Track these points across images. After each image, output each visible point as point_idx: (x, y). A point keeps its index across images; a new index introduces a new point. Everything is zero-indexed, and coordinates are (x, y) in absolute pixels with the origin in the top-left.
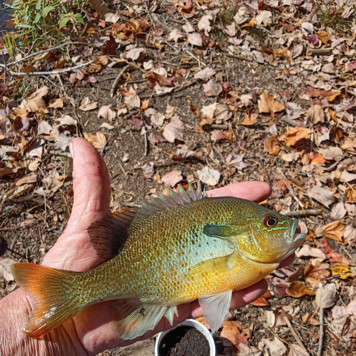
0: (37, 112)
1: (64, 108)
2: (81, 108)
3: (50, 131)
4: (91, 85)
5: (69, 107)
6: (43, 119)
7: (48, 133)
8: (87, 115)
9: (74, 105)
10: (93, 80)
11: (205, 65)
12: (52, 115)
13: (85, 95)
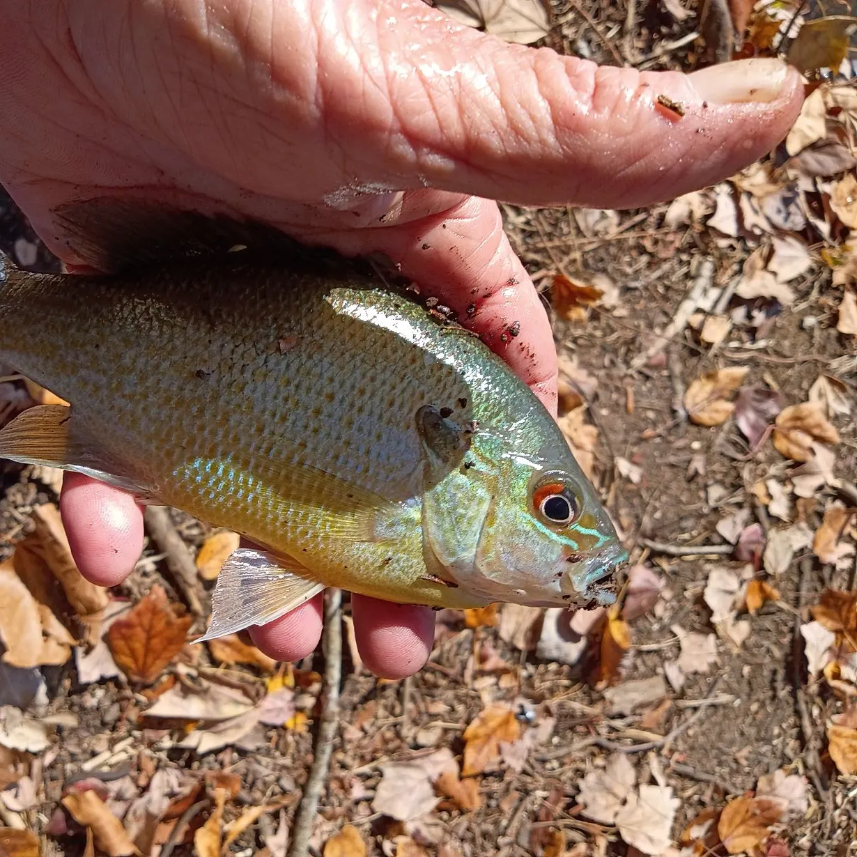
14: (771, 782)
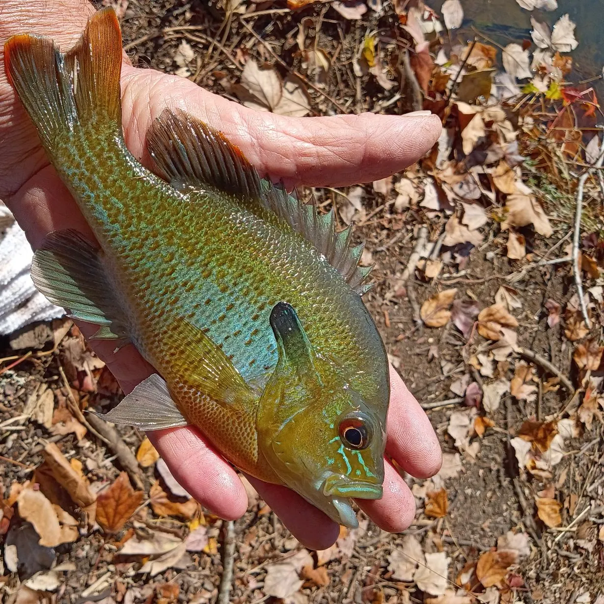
0: (505, 211)
1: (505, 259)
2: (502, 290)
3: (466, 226)
4: (543, 316)
5: (506, 268)
6: (490, 218)
7: (465, 221)
8: (488, 298)
9: (509, 277)
10: (553, 320)
11: (557, 539)
12: (495, 236)
13: (526, 300)
14: (505, 539)
